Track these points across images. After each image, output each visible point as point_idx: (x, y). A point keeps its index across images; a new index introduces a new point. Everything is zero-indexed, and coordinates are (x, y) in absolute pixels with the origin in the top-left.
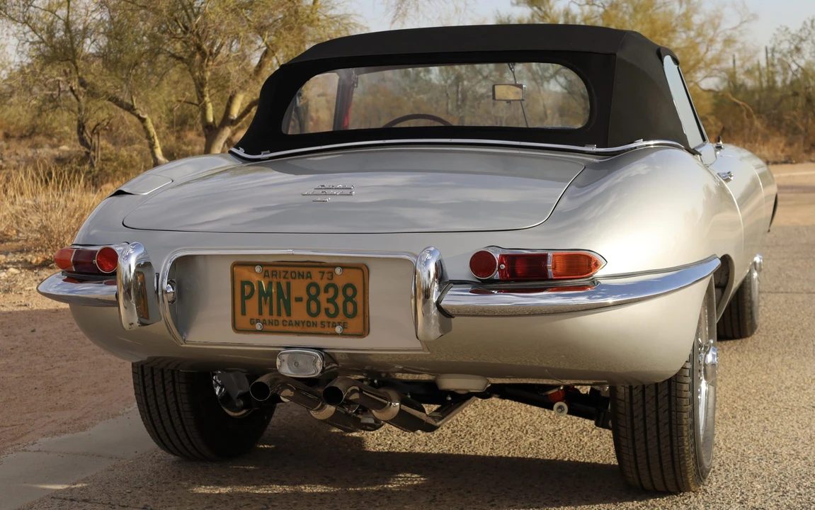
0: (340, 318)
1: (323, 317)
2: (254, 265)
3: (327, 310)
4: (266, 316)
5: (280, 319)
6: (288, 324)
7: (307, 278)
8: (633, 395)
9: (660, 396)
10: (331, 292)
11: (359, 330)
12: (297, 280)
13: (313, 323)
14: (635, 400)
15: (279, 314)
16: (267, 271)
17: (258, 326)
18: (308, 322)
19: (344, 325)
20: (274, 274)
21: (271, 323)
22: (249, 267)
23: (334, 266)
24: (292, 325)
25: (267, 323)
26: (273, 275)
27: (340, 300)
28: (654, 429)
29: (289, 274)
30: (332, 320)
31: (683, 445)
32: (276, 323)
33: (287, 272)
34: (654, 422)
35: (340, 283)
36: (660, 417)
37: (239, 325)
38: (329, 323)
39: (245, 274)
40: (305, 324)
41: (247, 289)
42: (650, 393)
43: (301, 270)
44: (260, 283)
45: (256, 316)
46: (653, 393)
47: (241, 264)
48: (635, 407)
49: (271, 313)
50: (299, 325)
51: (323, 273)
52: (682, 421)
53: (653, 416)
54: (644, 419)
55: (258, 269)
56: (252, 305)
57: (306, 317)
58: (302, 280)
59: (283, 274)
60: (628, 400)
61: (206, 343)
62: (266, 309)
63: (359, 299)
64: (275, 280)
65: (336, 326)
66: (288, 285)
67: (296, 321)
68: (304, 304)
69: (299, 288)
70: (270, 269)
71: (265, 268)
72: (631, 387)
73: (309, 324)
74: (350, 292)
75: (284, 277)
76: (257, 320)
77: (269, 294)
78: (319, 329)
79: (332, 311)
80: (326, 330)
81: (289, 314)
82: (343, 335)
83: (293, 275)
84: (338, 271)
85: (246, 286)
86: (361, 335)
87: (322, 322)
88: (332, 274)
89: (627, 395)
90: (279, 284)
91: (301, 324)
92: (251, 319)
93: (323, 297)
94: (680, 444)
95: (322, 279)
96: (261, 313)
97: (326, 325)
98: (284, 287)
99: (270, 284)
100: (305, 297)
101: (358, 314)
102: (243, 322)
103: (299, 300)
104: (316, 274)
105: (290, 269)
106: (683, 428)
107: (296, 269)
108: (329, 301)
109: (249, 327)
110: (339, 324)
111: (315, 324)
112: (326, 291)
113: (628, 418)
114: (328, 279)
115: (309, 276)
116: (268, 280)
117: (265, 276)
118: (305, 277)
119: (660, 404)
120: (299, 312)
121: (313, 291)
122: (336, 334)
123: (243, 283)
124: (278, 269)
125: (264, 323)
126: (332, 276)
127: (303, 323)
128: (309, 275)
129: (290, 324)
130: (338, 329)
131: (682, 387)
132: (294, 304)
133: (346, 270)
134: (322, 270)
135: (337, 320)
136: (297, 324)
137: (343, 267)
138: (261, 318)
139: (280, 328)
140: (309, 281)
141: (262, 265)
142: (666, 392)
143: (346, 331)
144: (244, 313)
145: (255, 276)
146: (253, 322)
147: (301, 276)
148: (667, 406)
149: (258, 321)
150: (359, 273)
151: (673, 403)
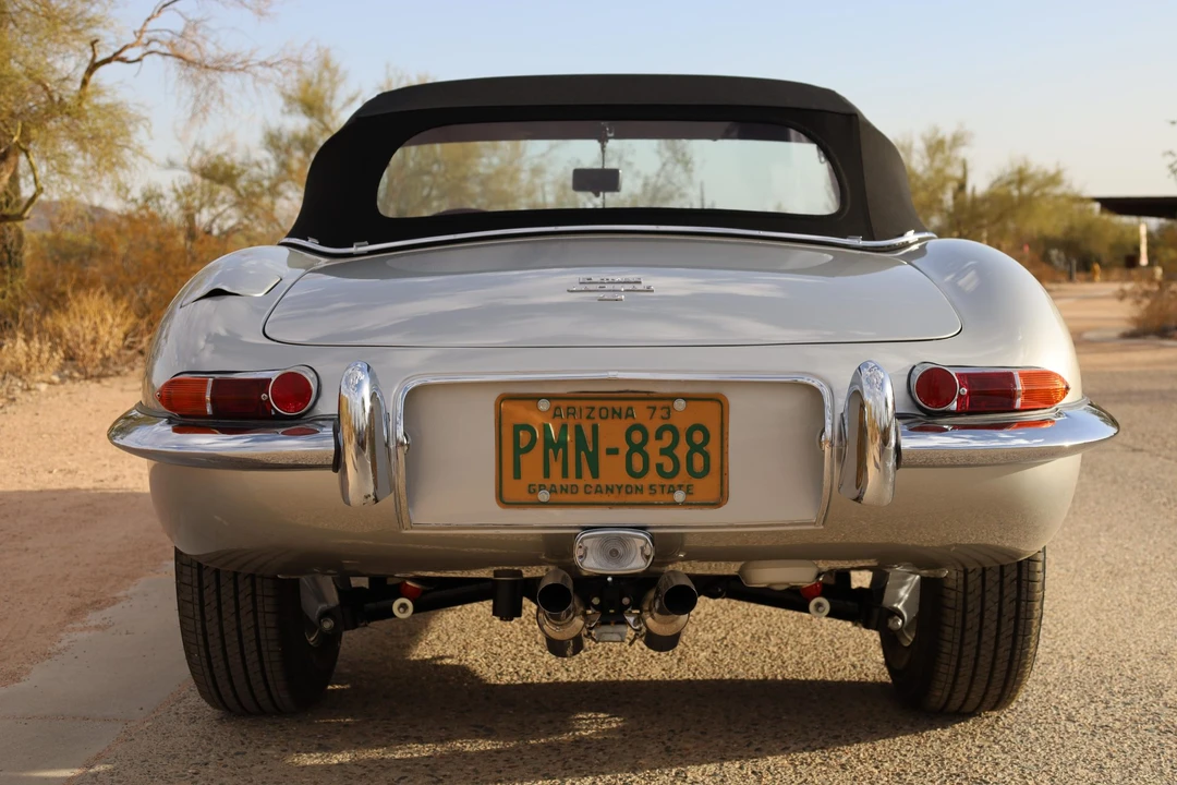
0: (683, 477)
1: (653, 477)
2: (537, 398)
3: (659, 467)
4: (556, 477)
5: (581, 483)
6: (593, 490)
7: (627, 416)
8: (969, 581)
9: (1007, 580)
10: (668, 438)
11: (714, 496)
12: (610, 420)
13: (637, 488)
14: (970, 588)
15: (579, 476)
16: (558, 408)
17: (544, 496)
18: (627, 486)
19: (688, 490)
20: (571, 412)
21: (564, 490)
22: (530, 402)
23: (673, 398)
24: (601, 492)
25: (559, 491)
26: (568, 414)
27: (682, 450)
28: (993, 626)
29: (595, 414)
30: (667, 482)
31: (1028, 646)
32: (574, 489)
33: (593, 408)
34: (995, 617)
35: (682, 425)
36: (1004, 610)
37: (507, 496)
38: (663, 486)
39: (520, 413)
40: (623, 490)
41: (524, 437)
42: (992, 577)
43: (617, 405)
44: (546, 429)
45: (539, 479)
46: (997, 577)
47: (512, 398)
48: (970, 598)
49: (565, 474)
50: (612, 492)
51: (654, 408)
52: (1033, 614)
53: (995, 609)
54: (982, 615)
55: (544, 405)
56: (532, 462)
57: (626, 480)
58: (617, 421)
59: (585, 413)
60: (961, 589)
61: (449, 527)
62: (556, 468)
63: (713, 448)
64: (571, 423)
65: (674, 492)
66: (595, 428)
67: (607, 486)
68: (621, 459)
69: (612, 433)
70: (564, 404)
71: (556, 403)
72: (966, 572)
73: (629, 489)
74: (698, 437)
75: (588, 417)
76: (540, 486)
77: (563, 444)
78: (646, 497)
79: (669, 466)
80: (659, 498)
81: (595, 474)
82: (686, 504)
83: (604, 413)
84: (680, 405)
85: (521, 434)
86: (716, 504)
87: (651, 486)
88: (669, 410)
89: (961, 582)
90: (578, 429)
91: (616, 490)
92: (530, 486)
93: (653, 447)
94: (1025, 645)
95: (651, 418)
96: (547, 474)
97: (659, 490)
98: (588, 432)
99: (564, 427)
100: (624, 449)
101: (711, 471)
102: (516, 490)
103: (613, 452)
104: (641, 412)
105: (598, 404)
106: (1032, 623)
107: (609, 404)
108: (663, 452)
109: (527, 497)
110: (680, 487)
111: (639, 490)
112: (659, 437)
113: (959, 614)
114: (663, 418)
115: (630, 415)
116: (559, 421)
117: (555, 415)
118: (623, 415)
119: (1005, 593)
120: (613, 470)
121: (637, 437)
122: (675, 504)
123: (517, 428)
124: (577, 404)
125: (553, 490)
126: (669, 413)
127: (620, 488)
128: (630, 412)
129: (598, 490)
130: (679, 496)
131: (1035, 566)
132: (604, 461)
133: (693, 403)
134: (652, 403)
135: (676, 481)
136: (610, 490)
137: (687, 398)
138: (548, 483)
139: (581, 497)
140: (629, 422)
141: (550, 398)
142: (1015, 575)
143: (692, 499)
144: (517, 475)
145: (539, 416)
146: (532, 490)
147: (616, 414)
148: (1014, 595)
149: (542, 487)
150: (715, 406)
151: (1024, 590)
